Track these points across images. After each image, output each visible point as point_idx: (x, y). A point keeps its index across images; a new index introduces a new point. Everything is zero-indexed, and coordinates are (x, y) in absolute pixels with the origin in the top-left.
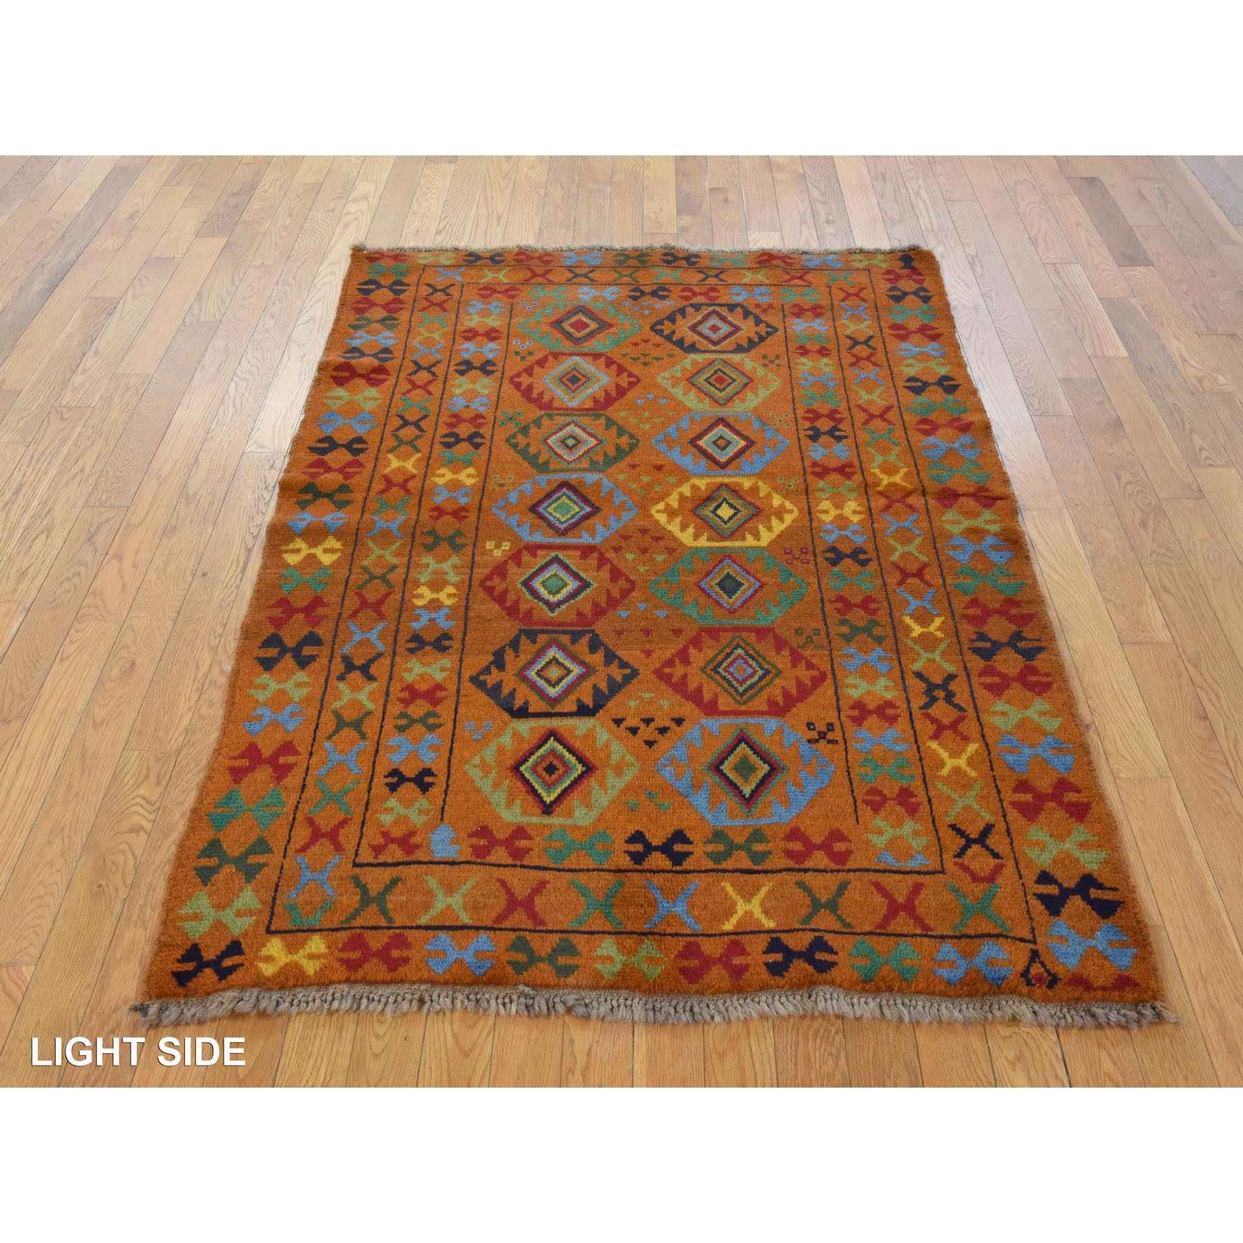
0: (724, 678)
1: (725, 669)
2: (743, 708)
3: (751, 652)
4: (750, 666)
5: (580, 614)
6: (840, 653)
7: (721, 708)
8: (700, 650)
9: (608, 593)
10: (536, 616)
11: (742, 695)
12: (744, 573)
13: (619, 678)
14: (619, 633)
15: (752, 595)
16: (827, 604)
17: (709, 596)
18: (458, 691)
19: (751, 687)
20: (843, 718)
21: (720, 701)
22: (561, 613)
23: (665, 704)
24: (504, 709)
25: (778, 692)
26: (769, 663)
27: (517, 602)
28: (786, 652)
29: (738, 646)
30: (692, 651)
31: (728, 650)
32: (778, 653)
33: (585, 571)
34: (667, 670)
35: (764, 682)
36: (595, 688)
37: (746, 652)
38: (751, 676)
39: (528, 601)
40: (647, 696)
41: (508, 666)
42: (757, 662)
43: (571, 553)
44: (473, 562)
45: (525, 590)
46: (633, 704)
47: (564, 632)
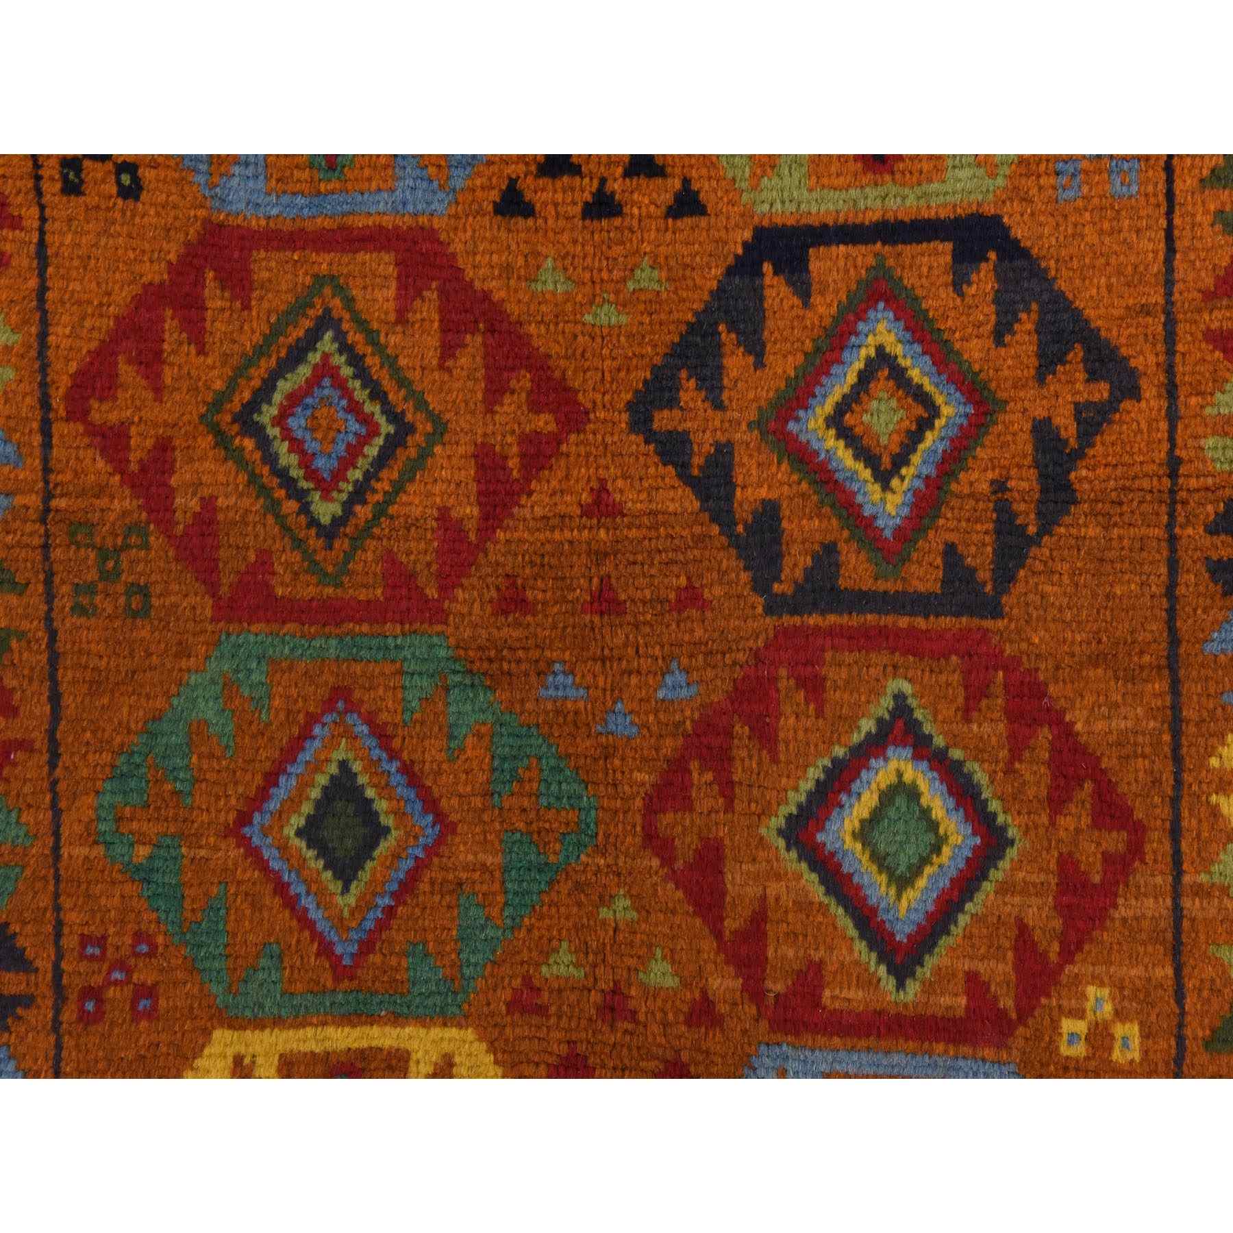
0: (377, 394)
1: (374, 431)
2: (324, 262)
3: (291, 506)
4: (297, 446)
5: (814, 687)
6: (19, 500)
7: (384, 264)
8: (443, 515)
9: (727, 788)
10: (952, 675)
11: (326, 321)
12: (298, 889)
13: (690, 393)
14: (691, 598)
15: (271, 779)
16: (39, 738)
17: (410, 773)
18: (1170, 337)
19: (296, 355)
20: (31, 215)
21: (391, 292)
22: (876, 691)
23: (551, 282)
24: (1025, 253)
25: (218, 327)
26: (237, 456)
27: (1018, 746)
28: (186, 504)
29: (329, 533)
30: (469, 511)
31: (363, 512)
32: (209, 504)
33: (805, 906)
34: (545, 422)
35: (258, 374)
36: (756, 349)
37: (305, 508)
38: (294, 399)
39: (979, 753)
40: (607, 315)
41: (1024, 444)
42: (270, 459)
43: (856, 996)
44: (1176, 951)
45: (994, 806)
46: (647, 278)
47: (862, 600)
